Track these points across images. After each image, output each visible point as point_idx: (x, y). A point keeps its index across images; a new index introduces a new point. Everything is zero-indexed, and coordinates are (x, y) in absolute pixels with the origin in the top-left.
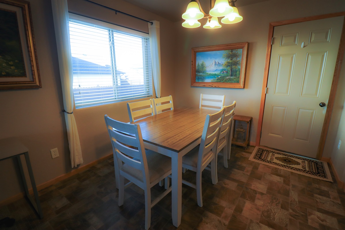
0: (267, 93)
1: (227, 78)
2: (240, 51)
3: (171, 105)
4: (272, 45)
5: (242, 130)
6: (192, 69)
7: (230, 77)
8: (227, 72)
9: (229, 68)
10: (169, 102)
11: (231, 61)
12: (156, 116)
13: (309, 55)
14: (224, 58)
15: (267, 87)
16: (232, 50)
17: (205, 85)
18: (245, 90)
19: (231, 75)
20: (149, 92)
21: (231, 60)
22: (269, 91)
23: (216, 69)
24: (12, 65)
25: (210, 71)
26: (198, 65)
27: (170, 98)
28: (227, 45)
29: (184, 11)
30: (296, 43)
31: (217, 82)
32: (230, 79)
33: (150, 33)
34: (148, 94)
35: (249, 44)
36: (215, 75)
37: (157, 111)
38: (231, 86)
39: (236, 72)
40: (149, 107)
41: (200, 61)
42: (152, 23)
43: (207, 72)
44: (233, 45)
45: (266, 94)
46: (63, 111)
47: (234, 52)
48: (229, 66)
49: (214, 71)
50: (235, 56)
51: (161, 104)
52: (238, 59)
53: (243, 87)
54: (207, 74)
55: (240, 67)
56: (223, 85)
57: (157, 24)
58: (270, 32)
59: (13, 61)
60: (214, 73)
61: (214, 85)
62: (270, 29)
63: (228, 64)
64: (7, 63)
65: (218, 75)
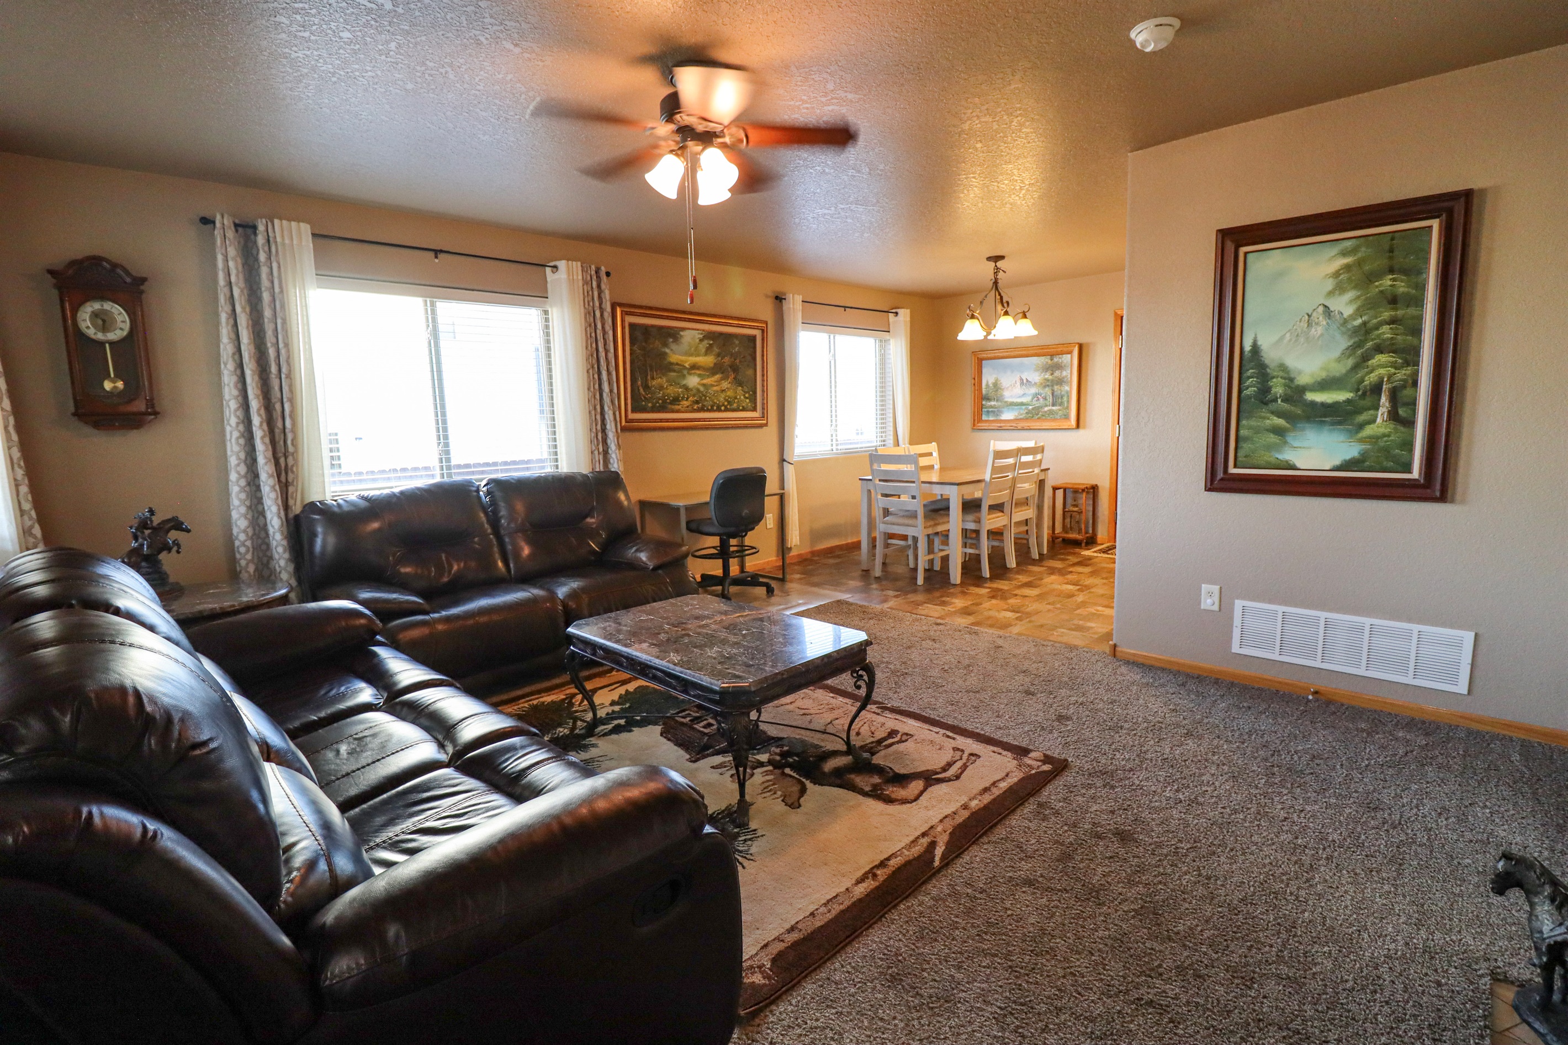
0: (1118, 435)
1: (1046, 409)
2: (1066, 359)
4: (1121, 349)
5: (1076, 509)
6: (974, 394)
7: (1050, 408)
8: (1045, 399)
9: (1048, 391)
10: (930, 454)
11: (1050, 377)
14: (1037, 370)
15: (1119, 424)
16: (1052, 356)
17: (1002, 425)
18: (1081, 432)
20: (884, 441)
21: (1052, 374)
23: (1022, 393)
24: (747, 398)
25: (1011, 397)
26: (987, 385)
27: (932, 447)
28: (1042, 347)
31: (1027, 419)
32: (1051, 412)
33: (891, 331)
34: (884, 445)
35: (1081, 347)
36: (1022, 404)
38: (1053, 425)
39: (1062, 397)
41: (988, 378)
42: (897, 313)
43: (1006, 400)
44: (1053, 350)
45: (1118, 438)
46: (782, 460)
47: (1055, 360)
48: (1048, 386)
49: (1020, 397)
50: (1059, 367)
52: (1064, 373)
53: (1075, 427)
54: (1006, 402)
55: (1067, 388)
56: (1037, 425)
57: (904, 314)
58: (1115, 326)
59: (748, 392)
60: (1019, 400)
61: (1020, 425)
62: (1116, 320)
63: (1046, 384)
64: (744, 395)
65: (1028, 405)
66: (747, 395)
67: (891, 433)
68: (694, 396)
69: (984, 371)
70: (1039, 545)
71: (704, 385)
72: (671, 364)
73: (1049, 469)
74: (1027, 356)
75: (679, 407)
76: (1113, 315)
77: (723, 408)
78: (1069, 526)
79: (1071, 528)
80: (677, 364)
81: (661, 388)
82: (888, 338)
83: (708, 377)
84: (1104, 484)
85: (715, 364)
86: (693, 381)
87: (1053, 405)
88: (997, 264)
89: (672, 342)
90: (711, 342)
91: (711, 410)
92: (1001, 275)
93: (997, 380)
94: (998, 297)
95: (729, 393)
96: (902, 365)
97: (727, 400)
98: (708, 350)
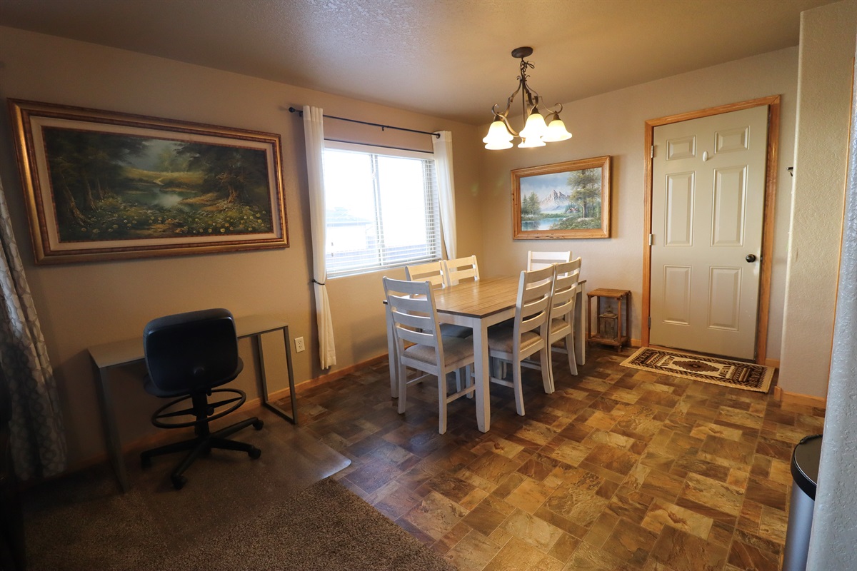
0: (652, 243)
1: (579, 220)
2: (597, 172)
3: (474, 273)
4: (652, 159)
5: (610, 315)
6: (514, 208)
7: (583, 219)
8: (578, 211)
9: (580, 203)
10: (471, 267)
11: (583, 190)
12: (449, 288)
13: (718, 173)
14: (570, 184)
15: (651, 233)
16: (584, 170)
17: (539, 235)
18: (613, 241)
19: (586, 216)
20: (434, 252)
21: (584, 187)
22: (657, 240)
23: (557, 206)
24: (259, 218)
25: (547, 209)
26: (525, 200)
27: (472, 260)
28: (574, 162)
29: (485, 134)
30: (694, 154)
31: (561, 229)
32: (584, 223)
33: (435, 152)
34: (434, 256)
35: (612, 159)
36: (557, 216)
37: (451, 280)
38: (587, 234)
39: (594, 209)
40: (438, 273)
41: (526, 193)
42: (439, 135)
43: (542, 212)
44: (585, 162)
45: (651, 246)
46: (312, 281)
47: (587, 173)
48: (580, 198)
49: (554, 210)
50: (591, 180)
51: (456, 270)
52: (596, 186)
53: (607, 236)
54: (542, 214)
55: (599, 200)
56: (571, 235)
57: (446, 136)
58: (646, 136)
59: (260, 212)
60: (554, 213)
61: (555, 235)
62: (646, 131)
63: (579, 197)
64: (254, 216)
65: (562, 216)
66: (258, 215)
67: (440, 245)
68: (174, 218)
69: (522, 187)
70: (578, 356)
71: (190, 205)
72: (132, 180)
73: (585, 281)
74: (560, 172)
75: (150, 232)
76: (643, 126)
77: (222, 230)
78: (604, 330)
79: (606, 332)
80: (141, 180)
81: (114, 209)
82: (433, 158)
83: (196, 195)
84: (637, 290)
85: (205, 181)
86: (171, 200)
87: (586, 217)
88: (524, 59)
89: (129, 153)
90: (198, 155)
91: (205, 233)
92: (528, 71)
93: (533, 195)
94: (526, 95)
95: (230, 214)
96: (446, 184)
97: (228, 222)
98: (192, 166)
